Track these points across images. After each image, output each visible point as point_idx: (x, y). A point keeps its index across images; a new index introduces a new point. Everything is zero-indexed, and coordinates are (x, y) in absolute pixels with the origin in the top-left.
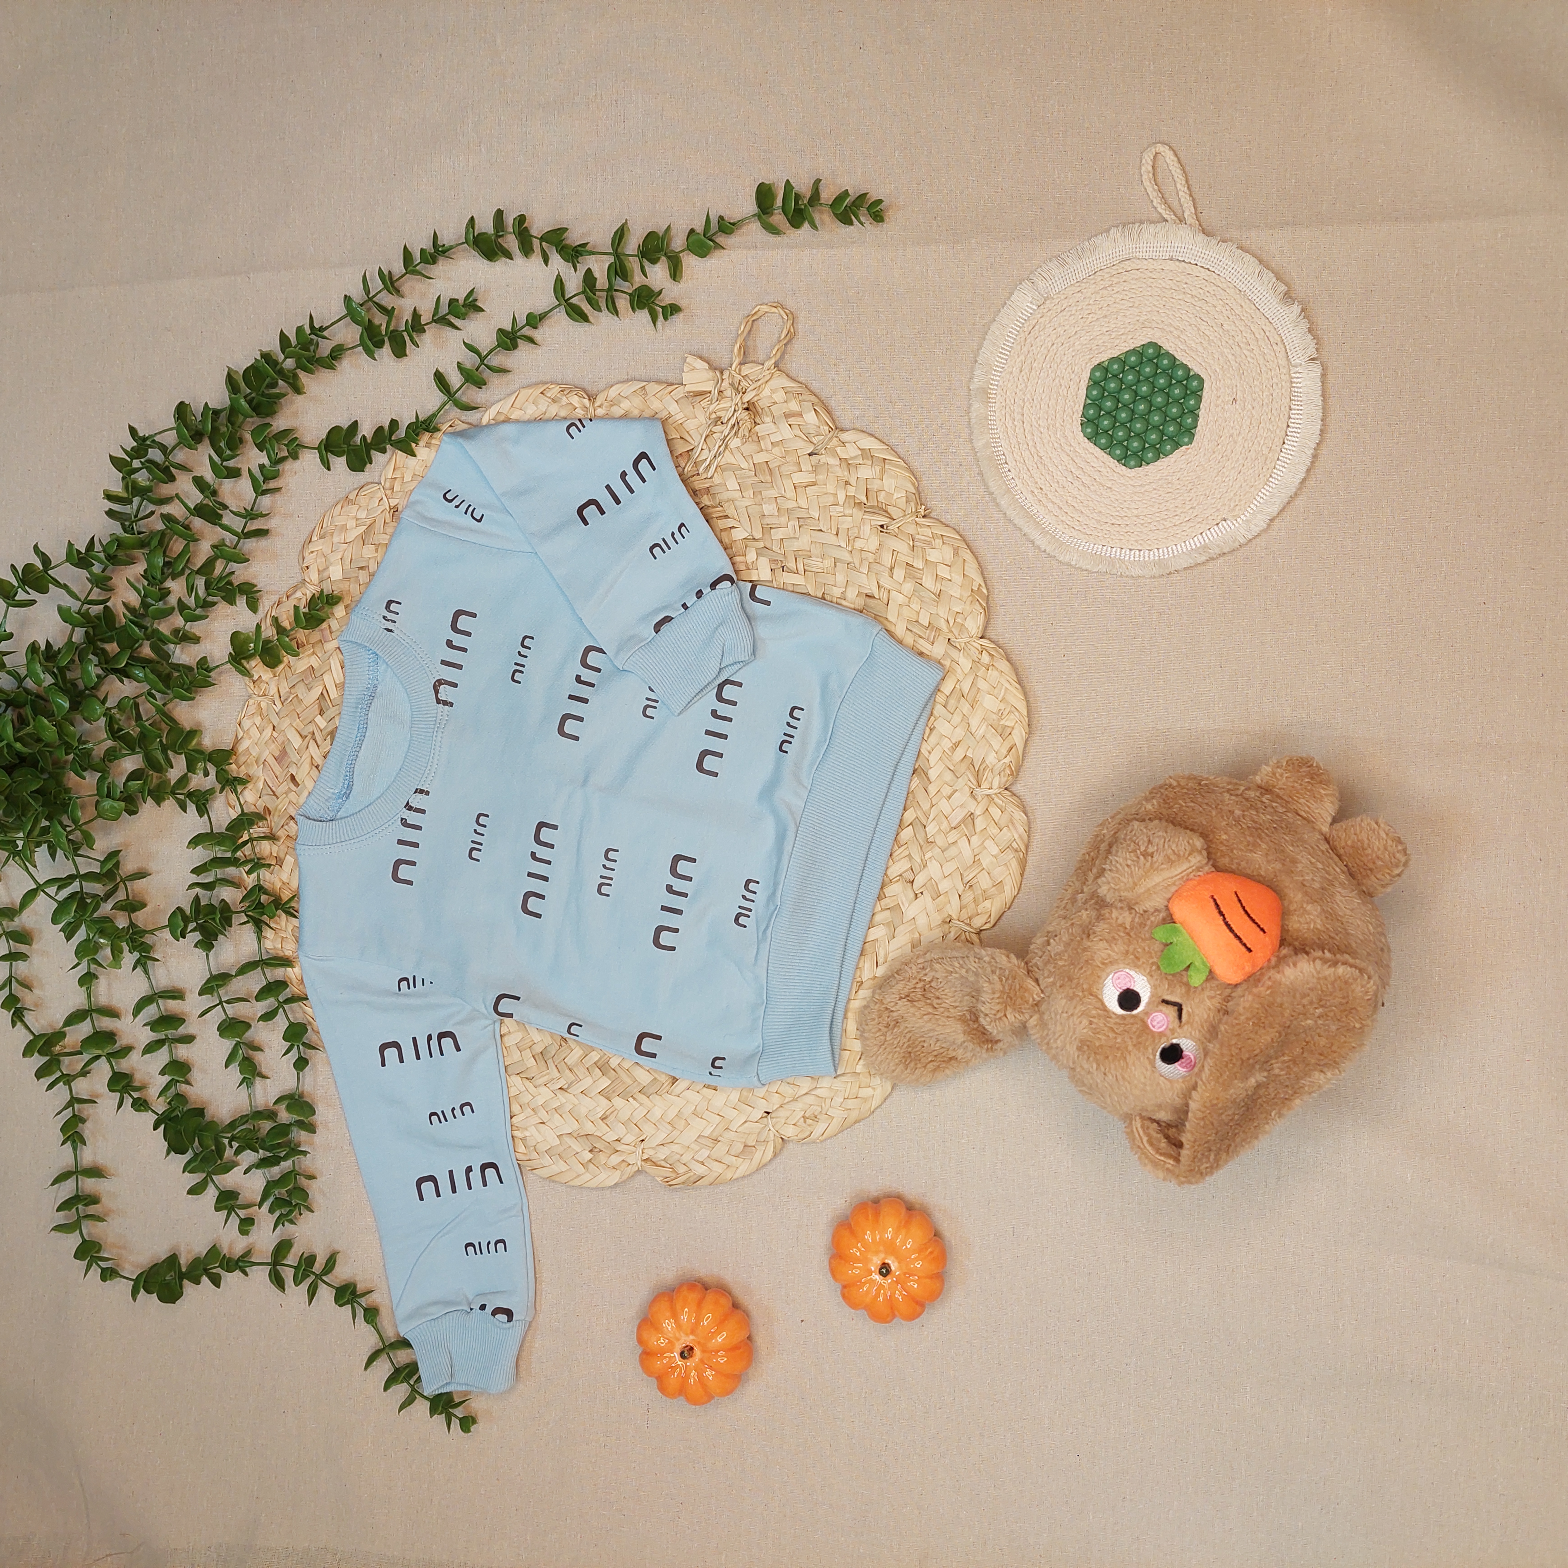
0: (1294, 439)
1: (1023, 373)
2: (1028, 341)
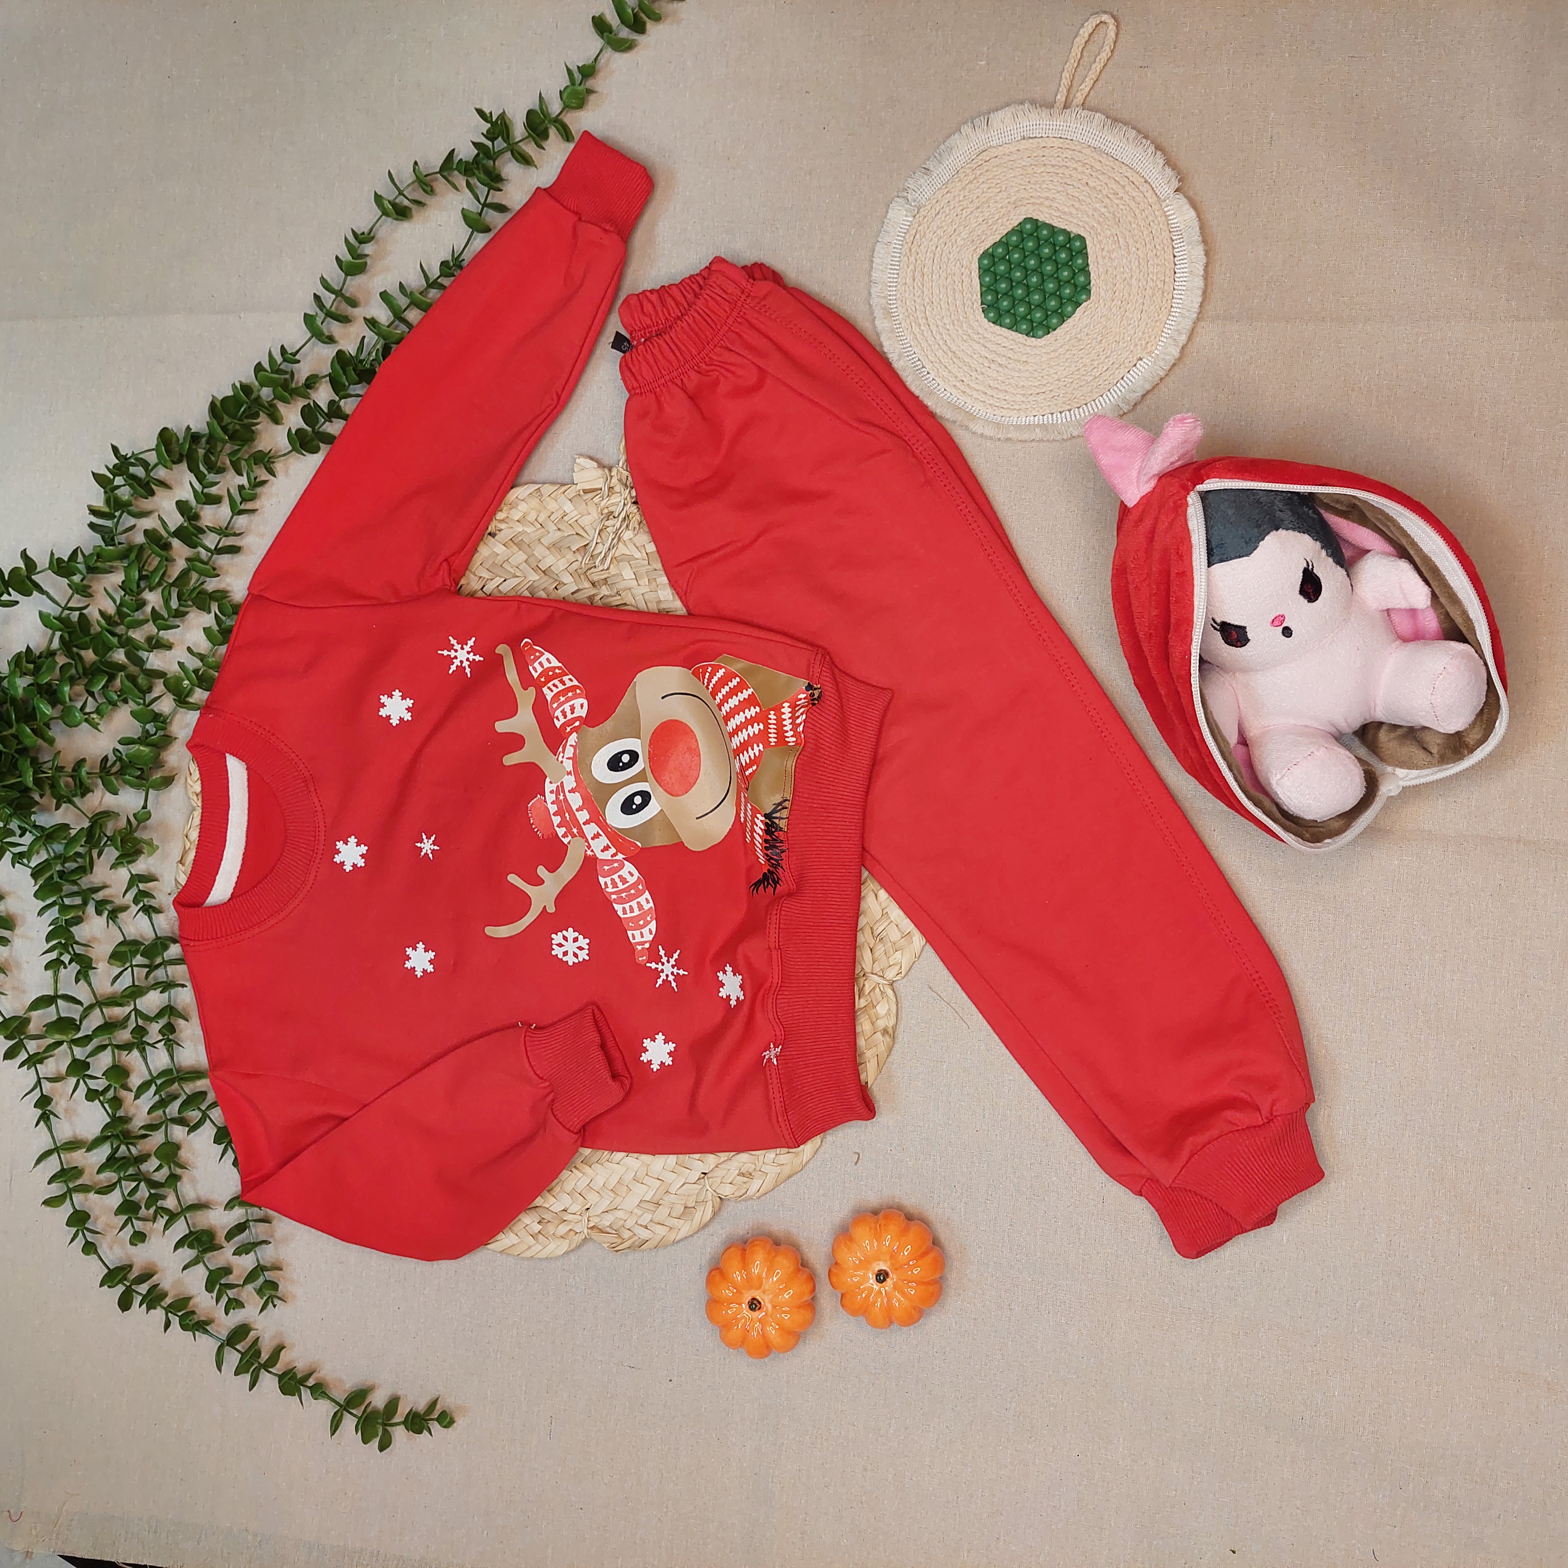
0: (1183, 266)
1: (916, 280)
2: (914, 251)
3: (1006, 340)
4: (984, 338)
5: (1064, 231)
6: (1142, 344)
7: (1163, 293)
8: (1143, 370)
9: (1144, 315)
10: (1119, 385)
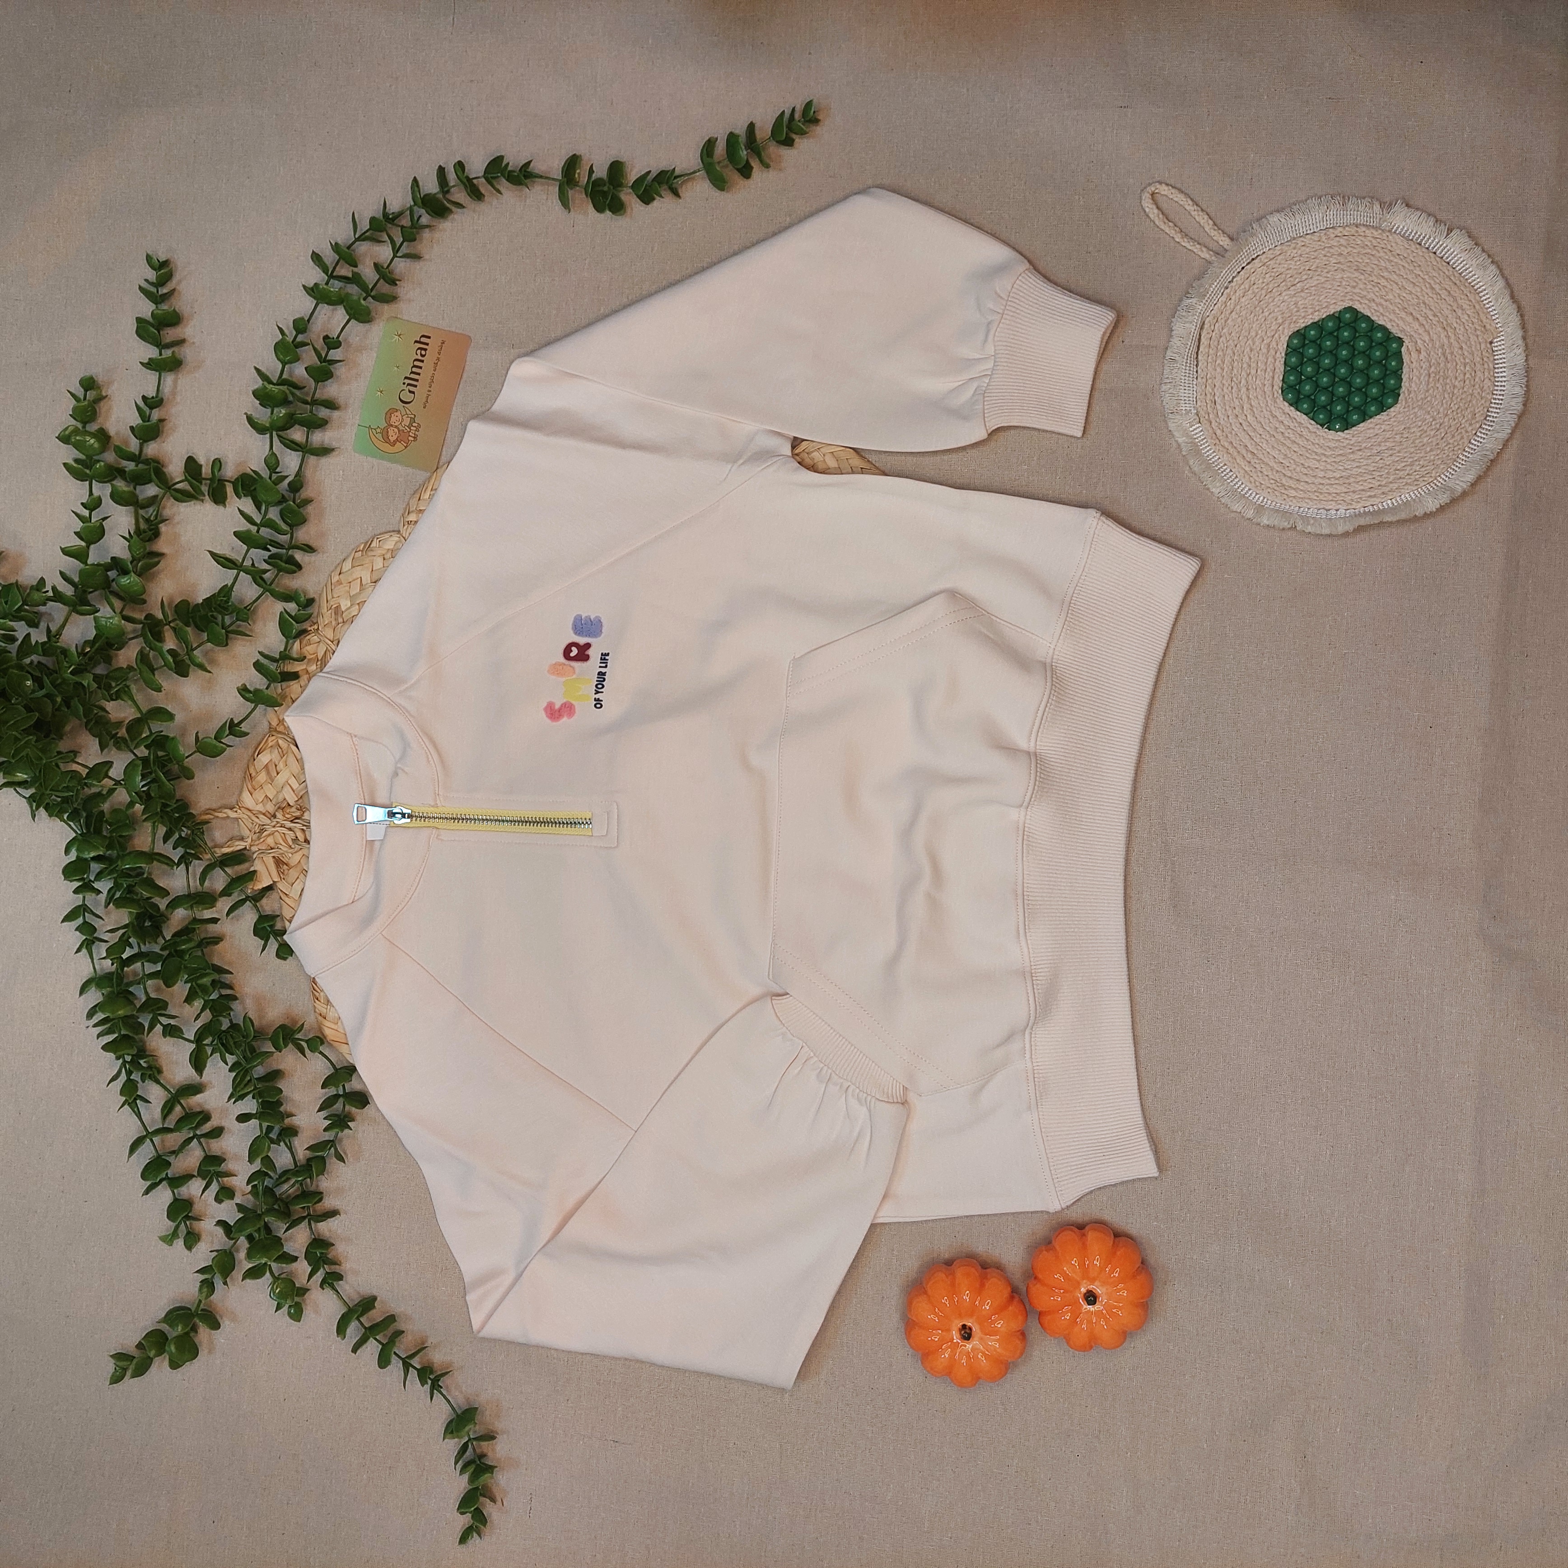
1: (1252, 462)
2: (1226, 444)
3: (1372, 431)
4: (1352, 445)
5: (1331, 317)
6: (1482, 332)
7: (1455, 284)
8: (1503, 347)
9: (1459, 312)
10: (1496, 375)
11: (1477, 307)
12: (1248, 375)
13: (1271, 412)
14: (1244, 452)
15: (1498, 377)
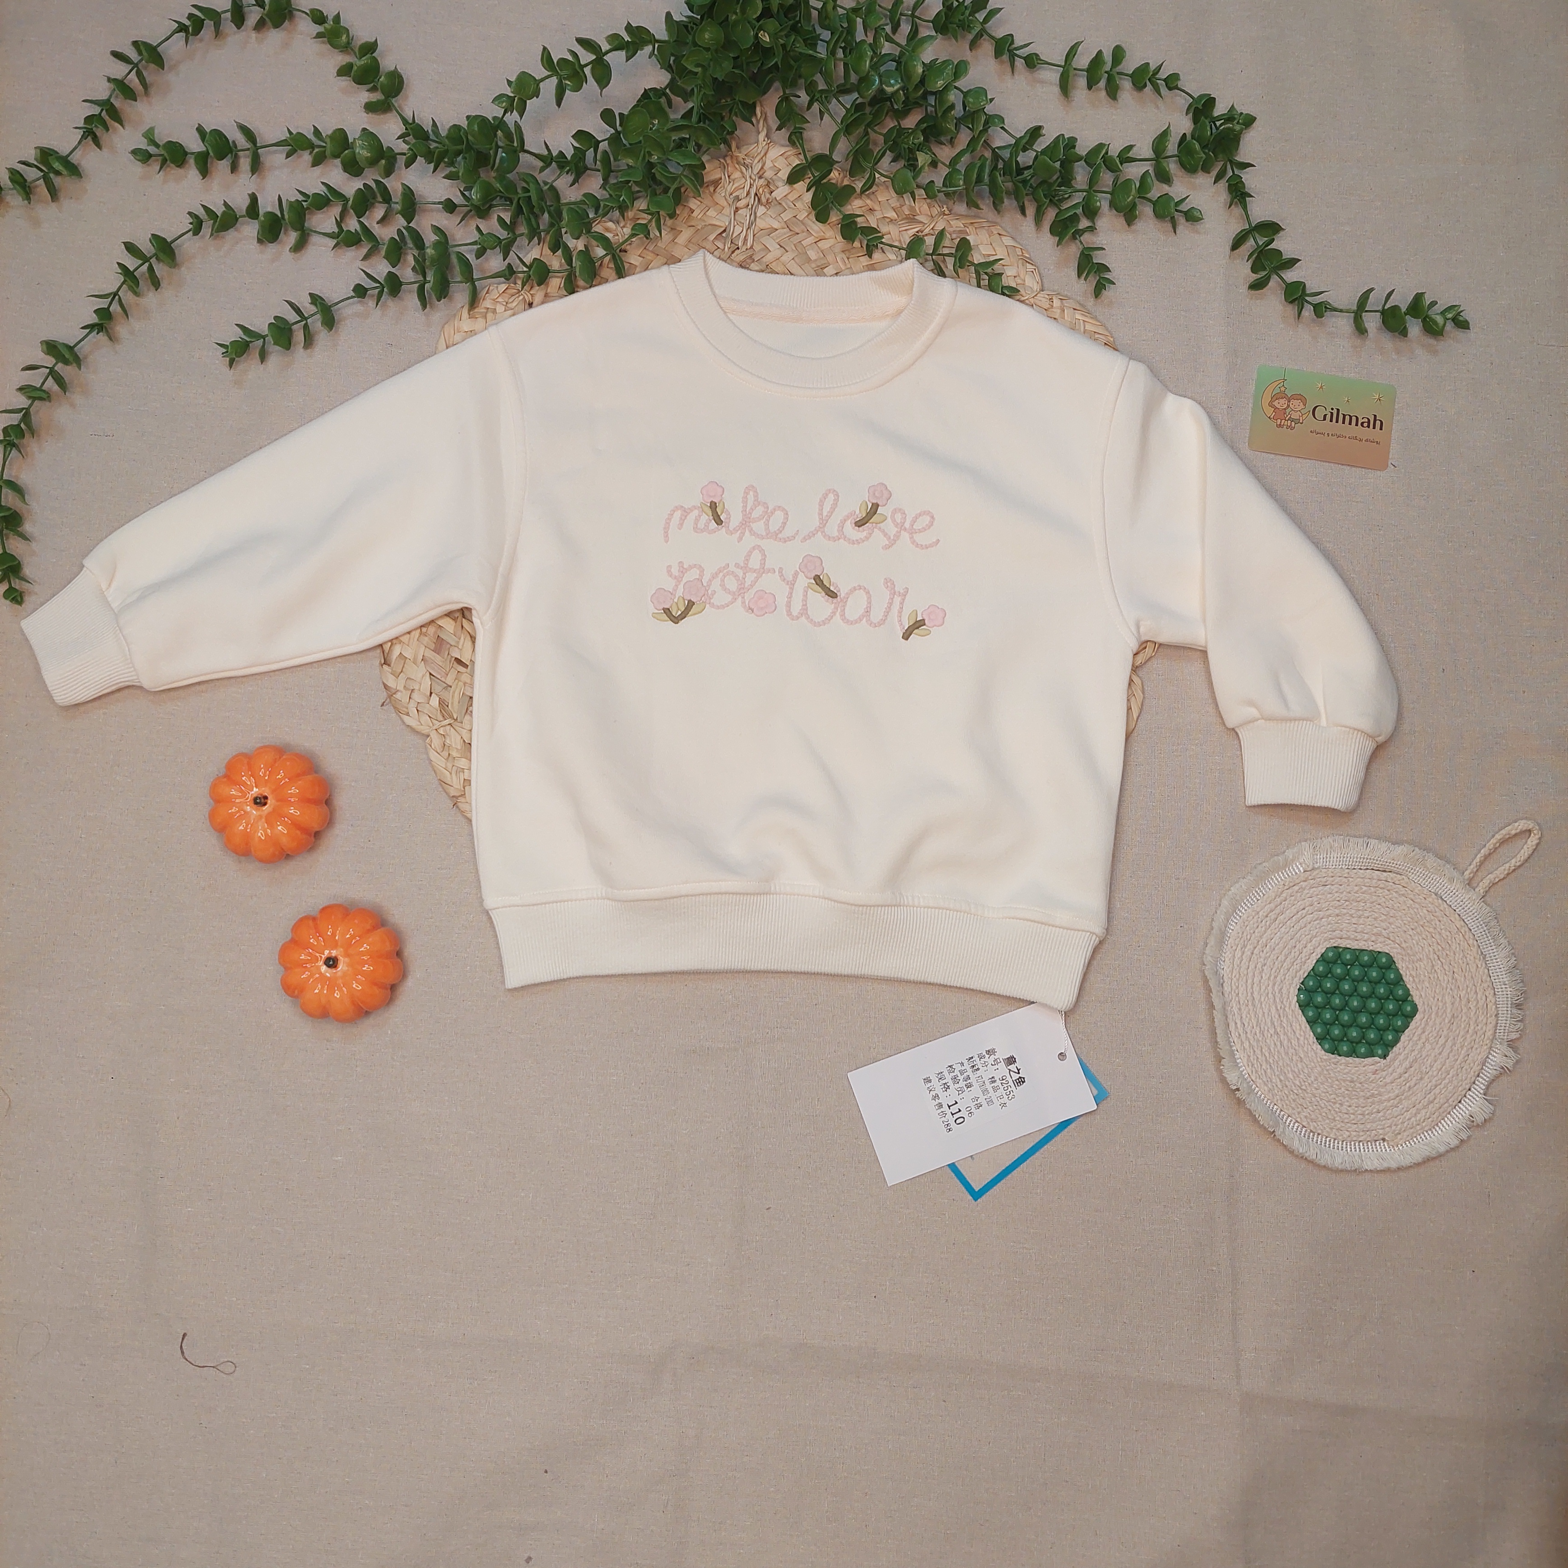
0: (1470, 1103)
1: (1267, 920)
2: (1284, 895)
3: (1298, 1027)
4: (1285, 1010)
5: (1407, 993)
6: (1395, 1131)
7: (1440, 1108)
8: (1379, 1150)
9: (1414, 1110)
10: (1353, 1143)
11: (1418, 1127)
12: (1351, 915)
13: (1316, 937)
14: (1277, 911)
15: (1351, 1145)
